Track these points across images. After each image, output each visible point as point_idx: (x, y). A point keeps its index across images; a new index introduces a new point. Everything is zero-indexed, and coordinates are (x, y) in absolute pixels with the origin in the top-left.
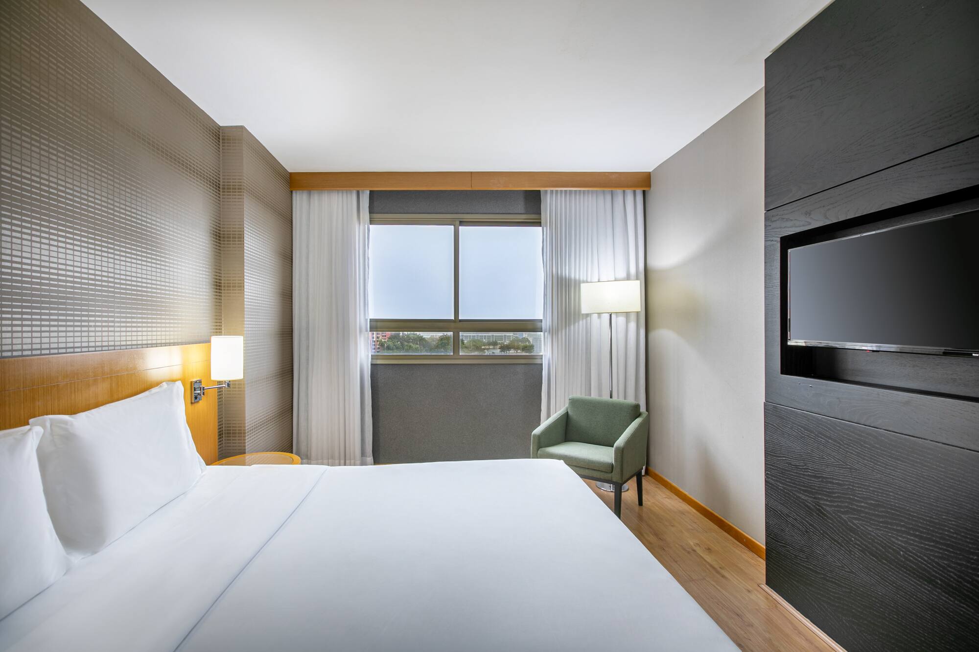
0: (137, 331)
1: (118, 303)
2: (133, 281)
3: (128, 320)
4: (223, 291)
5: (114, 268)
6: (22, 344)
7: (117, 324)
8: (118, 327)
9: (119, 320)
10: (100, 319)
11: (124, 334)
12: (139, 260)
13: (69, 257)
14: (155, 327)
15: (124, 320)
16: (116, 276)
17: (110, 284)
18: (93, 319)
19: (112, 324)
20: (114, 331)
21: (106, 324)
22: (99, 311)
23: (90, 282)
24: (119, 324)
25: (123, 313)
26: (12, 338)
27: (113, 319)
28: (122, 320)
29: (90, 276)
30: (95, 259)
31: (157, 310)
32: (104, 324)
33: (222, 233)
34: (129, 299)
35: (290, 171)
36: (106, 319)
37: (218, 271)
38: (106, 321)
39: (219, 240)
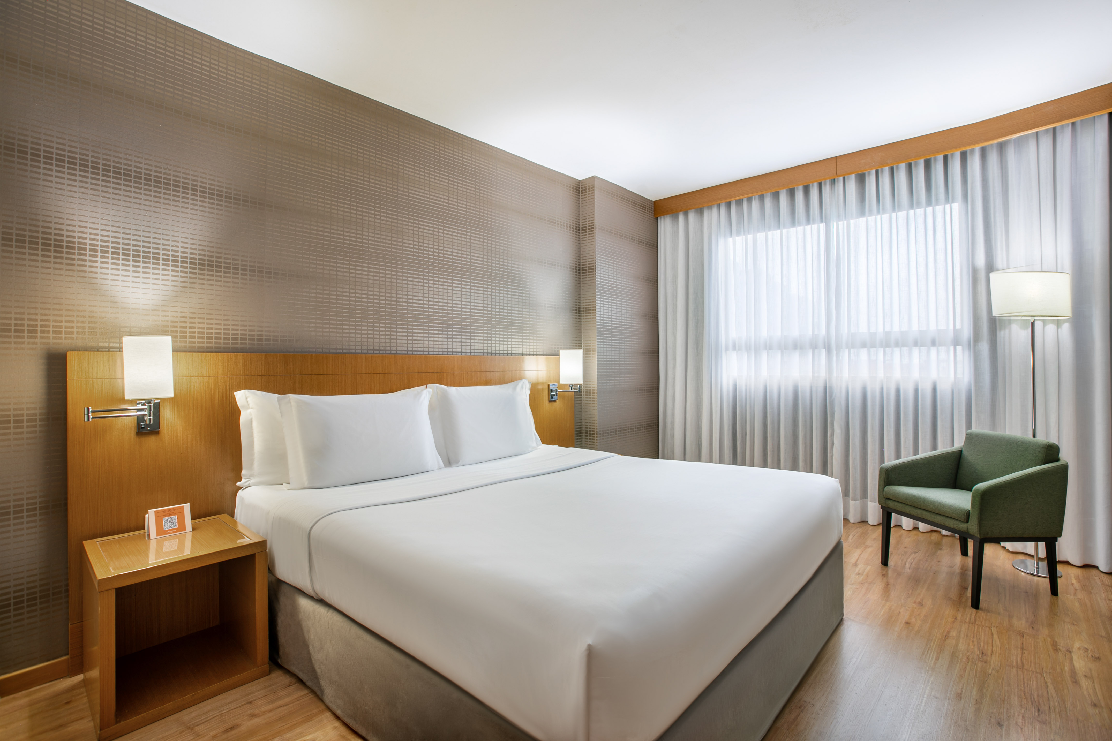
0: (508, 344)
1: (494, 324)
2: (501, 309)
3: (501, 336)
4: (582, 315)
5: (492, 302)
6: (438, 348)
7: (493, 339)
8: (494, 340)
9: (494, 336)
10: (482, 335)
11: (498, 345)
12: (509, 294)
13: (463, 296)
14: (521, 342)
15: (498, 336)
16: (493, 307)
17: (489, 312)
18: (478, 335)
19: (490, 339)
20: (491, 343)
21: (486, 338)
22: (481, 330)
23: (476, 311)
24: (494, 339)
25: (498, 331)
26: (433, 344)
27: (490, 335)
28: (497, 336)
29: (476, 308)
30: (479, 297)
31: (522, 330)
32: (485, 338)
33: (581, 267)
34: (502, 322)
35: (654, 200)
36: (486, 335)
37: (578, 298)
38: (486, 337)
39: (579, 273)
